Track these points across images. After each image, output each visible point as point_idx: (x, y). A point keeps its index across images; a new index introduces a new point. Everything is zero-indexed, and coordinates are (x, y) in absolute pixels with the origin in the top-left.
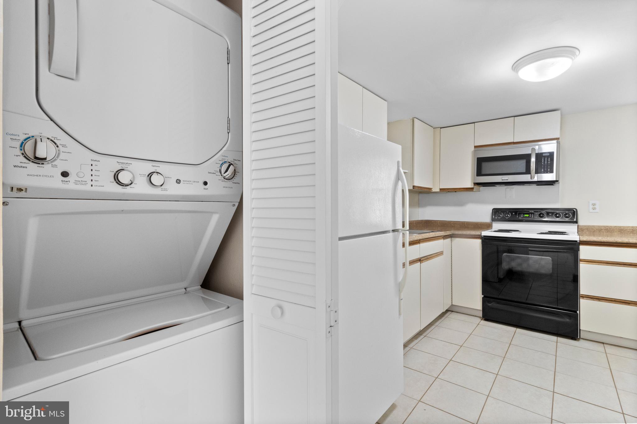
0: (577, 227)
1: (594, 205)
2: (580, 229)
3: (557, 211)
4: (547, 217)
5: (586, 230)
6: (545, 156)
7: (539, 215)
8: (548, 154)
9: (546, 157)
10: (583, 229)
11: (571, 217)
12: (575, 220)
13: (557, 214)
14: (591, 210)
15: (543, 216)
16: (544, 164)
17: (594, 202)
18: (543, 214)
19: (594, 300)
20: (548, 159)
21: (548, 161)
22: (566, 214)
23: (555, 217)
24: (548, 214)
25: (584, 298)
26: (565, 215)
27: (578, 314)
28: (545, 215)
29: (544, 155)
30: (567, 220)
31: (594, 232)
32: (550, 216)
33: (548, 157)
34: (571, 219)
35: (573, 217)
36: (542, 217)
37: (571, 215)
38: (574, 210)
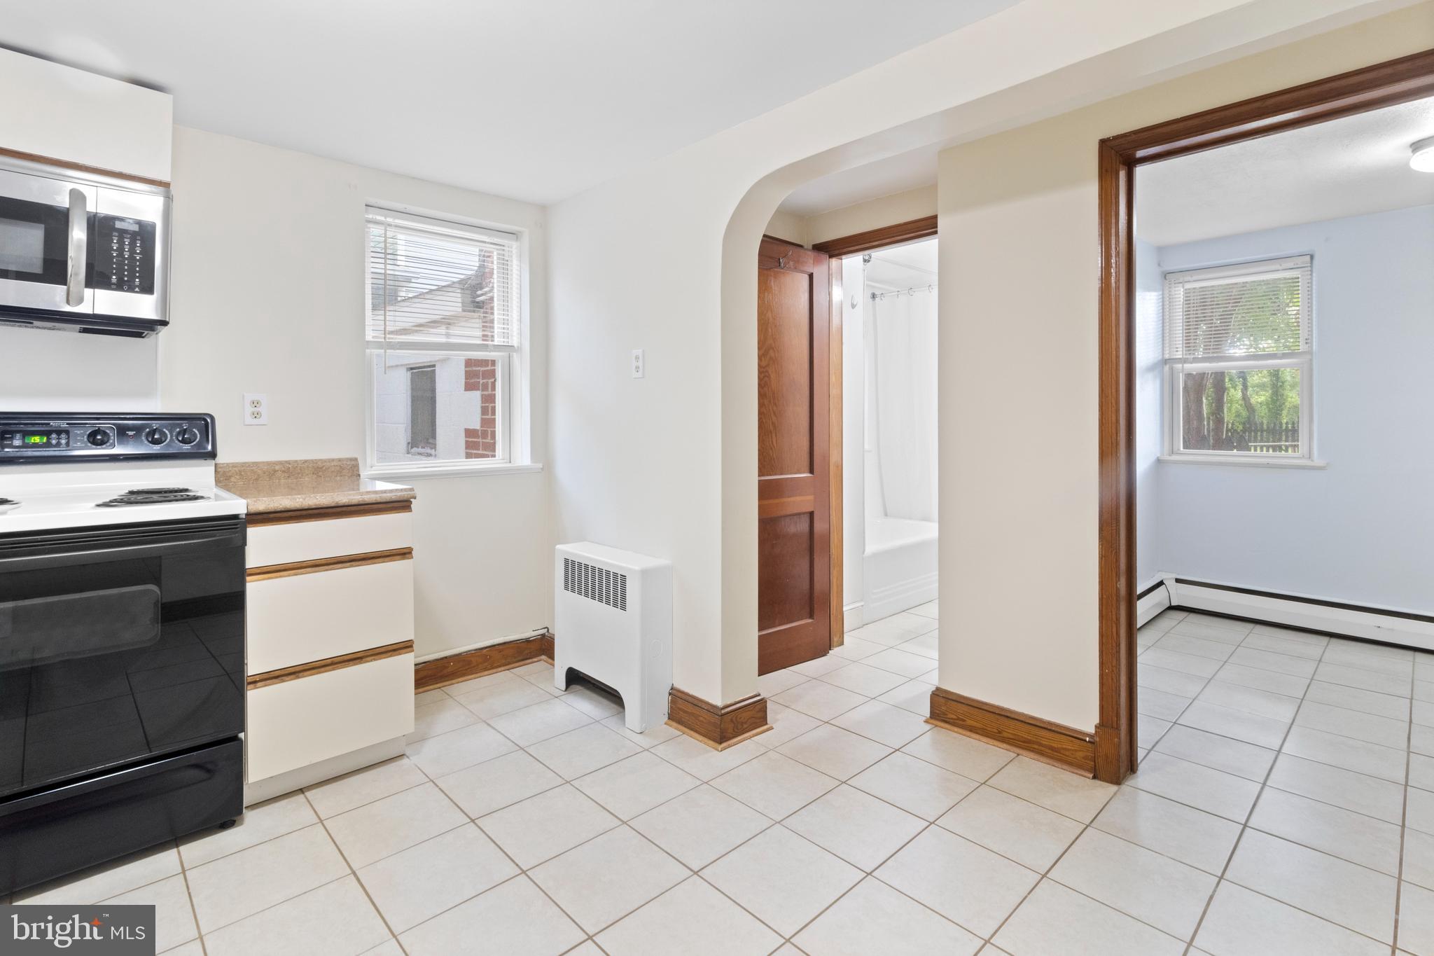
0: (213, 468)
1: (255, 404)
2: (221, 473)
3: (155, 424)
4: (120, 443)
5: (238, 477)
6: (123, 232)
7: (89, 435)
8: (136, 228)
9: (129, 236)
10: (230, 474)
11: (198, 440)
12: (210, 447)
13: (154, 432)
14: (249, 420)
15: (106, 439)
16: (117, 256)
17: (256, 398)
18: (105, 433)
19: (284, 681)
20: (132, 244)
21: (132, 251)
22: (185, 431)
23: (146, 442)
24: (122, 432)
25: (259, 684)
26: (179, 433)
27: (242, 741)
28: (113, 435)
29: (118, 225)
30: (186, 447)
31: (257, 479)
32: (131, 441)
33: (134, 235)
34: (199, 445)
35: (205, 439)
36: (101, 443)
37: (198, 436)
38: (205, 420)
